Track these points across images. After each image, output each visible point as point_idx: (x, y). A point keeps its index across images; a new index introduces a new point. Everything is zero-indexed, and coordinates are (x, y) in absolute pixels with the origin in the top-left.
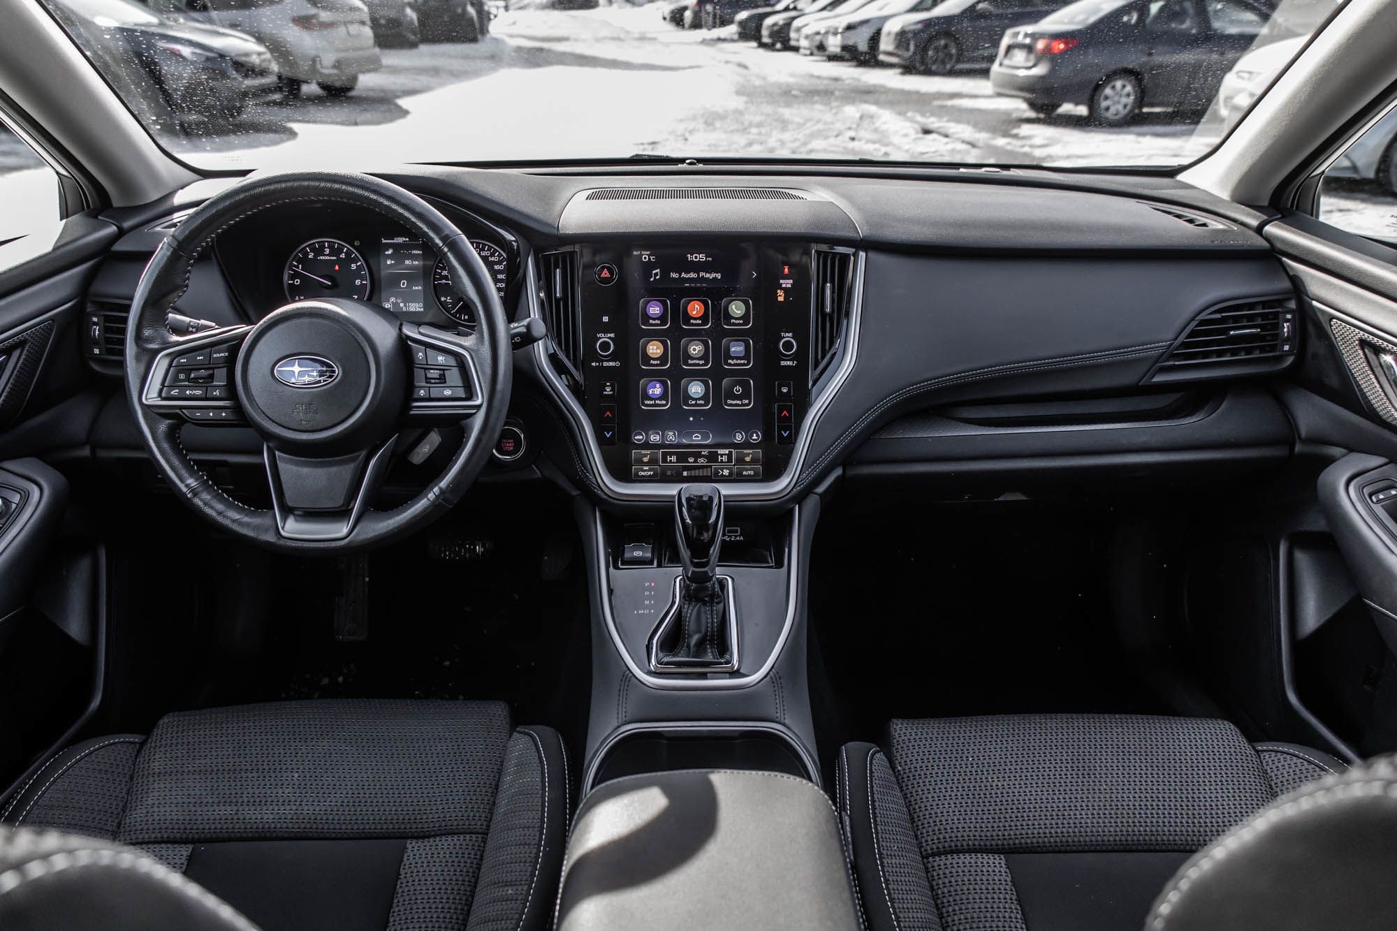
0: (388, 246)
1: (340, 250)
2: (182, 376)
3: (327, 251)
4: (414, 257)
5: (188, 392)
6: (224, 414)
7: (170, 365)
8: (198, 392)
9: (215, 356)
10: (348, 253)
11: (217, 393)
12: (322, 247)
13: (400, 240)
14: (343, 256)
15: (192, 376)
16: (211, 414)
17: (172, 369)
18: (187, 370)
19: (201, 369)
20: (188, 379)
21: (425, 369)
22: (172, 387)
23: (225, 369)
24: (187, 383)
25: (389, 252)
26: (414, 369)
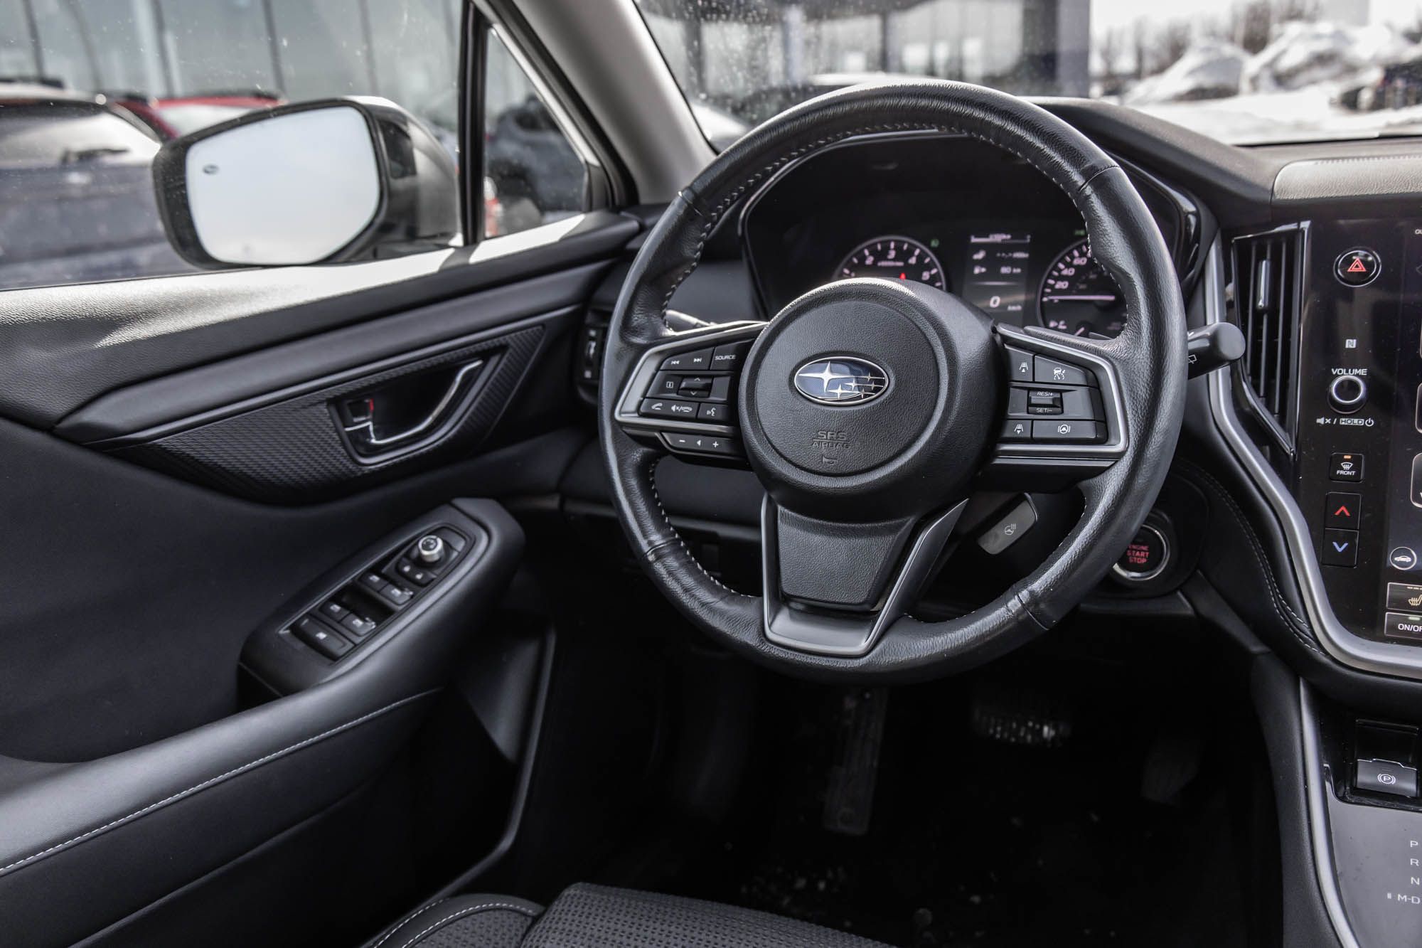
0: (979, 247)
1: (910, 253)
2: (670, 385)
3: (892, 254)
4: (1014, 263)
5: (673, 408)
6: (716, 444)
7: (658, 369)
8: (687, 409)
9: (717, 358)
10: (920, 258)
11: (711, 412)
12: (886, 249)
13: (998, 238)
14: (913, 261)
15: (683, 385)
16: (699, 443)
17: (659, 372)
18: (678, 375)
19: (695, 376)
20: (677, 390)
21: (1029, 389)
22: (655, 399)
23: (728, 379)
24: (674, 395)
25: (980, 256)
26: (1011, 389)
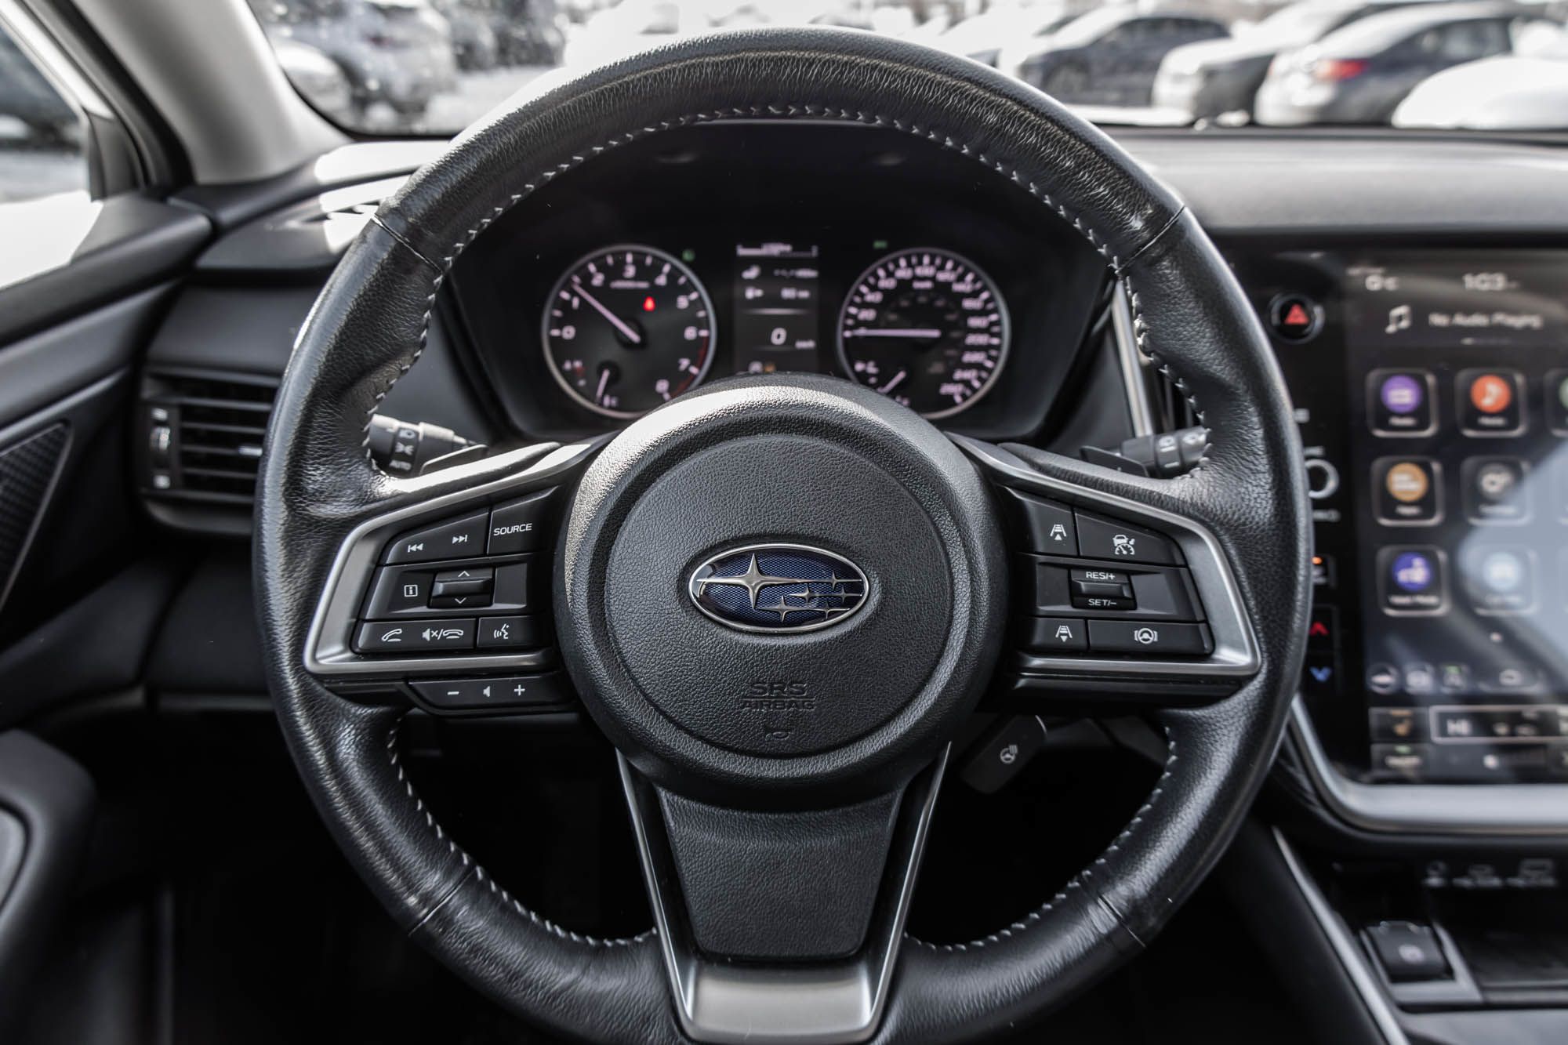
0: (749, 262)
1: (656, 270)
2: (411, 591)
3: (631, 271)
4: (800, 283)
5: (426, 635)
6: (520, 690)
7: (378, 562)
8: (455, 634)
9: (498, 532)
10: (674, 275)
11: (502, 633)
12: (621, 264)
13: (775, 249)
14: (661, 280)
15: (439, 588)
16: (487, 692)
17: (385, 571)
18: (423, 571)
19: (460, 569)
20: (427, 598)
21: (1069, 568)
22: (384, 621)
23: (523, 569)
24: (423, 609)
25: (752, 273)
26: (1038, 568)
